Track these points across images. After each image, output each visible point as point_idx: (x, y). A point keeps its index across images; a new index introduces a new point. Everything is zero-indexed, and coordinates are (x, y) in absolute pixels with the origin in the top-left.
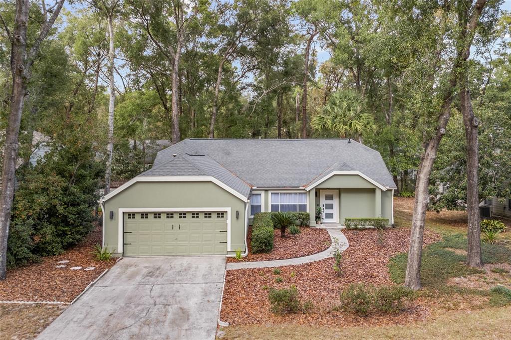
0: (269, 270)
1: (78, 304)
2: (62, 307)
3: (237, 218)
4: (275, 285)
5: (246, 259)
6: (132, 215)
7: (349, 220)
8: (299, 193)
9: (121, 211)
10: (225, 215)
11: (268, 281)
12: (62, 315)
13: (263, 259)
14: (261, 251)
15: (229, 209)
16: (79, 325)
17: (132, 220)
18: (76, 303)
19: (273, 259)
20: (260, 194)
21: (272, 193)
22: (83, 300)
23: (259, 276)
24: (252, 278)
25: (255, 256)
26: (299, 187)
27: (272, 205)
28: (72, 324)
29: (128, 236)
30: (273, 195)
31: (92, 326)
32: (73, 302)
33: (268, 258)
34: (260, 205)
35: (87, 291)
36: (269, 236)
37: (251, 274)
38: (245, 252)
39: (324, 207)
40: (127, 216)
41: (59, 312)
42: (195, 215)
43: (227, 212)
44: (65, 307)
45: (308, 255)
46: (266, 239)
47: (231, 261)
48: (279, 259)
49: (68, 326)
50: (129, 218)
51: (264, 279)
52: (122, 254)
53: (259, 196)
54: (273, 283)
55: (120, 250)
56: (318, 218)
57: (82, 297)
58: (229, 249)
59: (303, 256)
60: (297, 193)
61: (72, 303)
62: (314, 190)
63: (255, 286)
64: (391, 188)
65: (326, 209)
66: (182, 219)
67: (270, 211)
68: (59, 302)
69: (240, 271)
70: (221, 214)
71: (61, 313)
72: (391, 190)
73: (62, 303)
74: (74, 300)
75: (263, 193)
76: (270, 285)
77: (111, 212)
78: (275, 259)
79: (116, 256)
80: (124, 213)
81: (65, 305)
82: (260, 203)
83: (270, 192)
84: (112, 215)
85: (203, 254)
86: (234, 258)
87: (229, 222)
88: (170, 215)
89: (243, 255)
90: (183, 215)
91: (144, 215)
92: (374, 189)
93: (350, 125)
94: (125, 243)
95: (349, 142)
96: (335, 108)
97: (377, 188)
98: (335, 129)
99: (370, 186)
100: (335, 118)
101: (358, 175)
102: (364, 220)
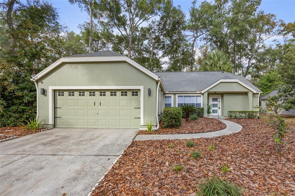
0: (180, 142)
3: (150, 95)
4: (192, 163)
5: (156, 132)
6: (61, 92)
7: (231, 112)
8: (196, 96)
9: (51, 88)
10: (138, 93)
11: (181, 156)
13: (173, 132)
14: (172, 126)
17: (61, 97)
19: (182, 133)
20: (171, 97)
21: (178, 96)
23: (168, 149)
24: (159, 151)
25: (165, 130)
27: (178, 104)
30: (179, 98)
33: (178, 132)
34: (171, 104)
36: (179, 113)
37: (158, 146)
38: (156, 126)
39: (212, 106)
40: (57, 93)
43: (140, 90)
45: (213, 131)
46: (175, 115)
47: (143, 133)
48: (189, 133)
51: (176, 153)
52: (53, 126)
53: (170, 98)
54: (189, 160)
56: (209, 112)
58: (142, 124)
59: (210, 132)
60: (194, 96)
62: (207, 93)
63: (162, 164)
64: (258, 92)
65: (213, 107)
67: (177, 106)
69: (147, 142)
70: (135, 93)
72: (258, 94)
75: (172, 96)
76: (184, 162)
77: (43, 89)
78: (185, 133)
80: (54, 90)
82: (171, 102)
83: (177, 95)
84: (44, 92)
85: (120, 127)
86: (146, 131)
87: (142, 99)
88: (92, 93)
89: (154, 128)
90: (103, 93)
91: (71, 92)
92: (248, 92)
93: (220, 67)
94: (56, 117)
95: (223, 72)
96: (211, 61)
97: (250, 91)
98: (212, 70)
99: (245, 90)
100: (212, 65)
101: (237, 82)
102: (242, 112)
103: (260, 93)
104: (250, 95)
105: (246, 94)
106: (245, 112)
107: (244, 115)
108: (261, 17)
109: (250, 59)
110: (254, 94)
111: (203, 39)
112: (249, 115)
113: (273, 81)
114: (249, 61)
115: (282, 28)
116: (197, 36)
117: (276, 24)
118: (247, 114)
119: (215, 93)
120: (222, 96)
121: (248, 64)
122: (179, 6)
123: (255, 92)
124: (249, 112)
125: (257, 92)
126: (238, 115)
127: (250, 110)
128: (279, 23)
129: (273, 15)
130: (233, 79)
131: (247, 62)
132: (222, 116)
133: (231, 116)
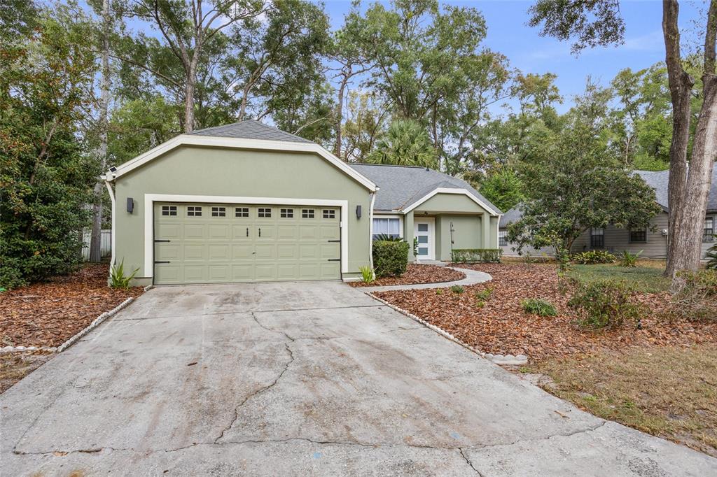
1: (81, 350)
2: (31, 359)
3: (358, 217)
6: (169, 208)
7: (456, 251)
8: (390, 219)
9: (149, 198)
10: (337, 214)
12: (33, 374)
15: (344, 204)
16: (102, 395)
17: (169, 217)
18: (73, 348)
22: (91, 342)
25: (385, 280)
26: (391, 210)
28: (73, 394)
29: (162, 247)
31: (145, 393)
32: (64, 345)
35: (96, 327)
40: (160, 209)
41: (23, 370)
42: (287, 211)
43: (340, 208)
44: (42, 357)
49: (59, 401)
50: (165, 214)
52: (151, 280)
55: (148, 272)
57: (86, 338)
58: (346, 270)
60: (386, 219)
61: (60, 348)
62: (413, 213)
65: (419, 242)
66: (264, 219)
68: (20, 348)
70: (330, 212)
71: (29, 372)
72: (498, 217)
73: (32, 348)
74: (68, 342)
77: (128, 199)
79: (140, 283)
80: (154, 203)
81: (41, 352)
84: (131, 207)
85: (301, 279)
86: (359, 282)
87: (345, 224)
88: (242, 210)
90: (265, 211)
91: (195, 209)
92: (482, 214)
93: (416, 158)
94: (156, 260)
95: (428, 170)
96: (397, 141)
97: (485, 213)
98: (400, 163)
99: (477, 210)
100: (398, 151)
101: (465, 195)
102: (474, 251)
103: (500, 215)
104: (486, 218)
105: (478, 217)
106: (479, 251)
107: (478, 257)
108: (488, 60)
109: (462, 140)
110: (492, 217)
111: (367, 85)
112: (486, 256)
113: (507, 190)
114: (461, 144)
115: (518, 85)
116: (350, 72)
117: (510, 75)
118: (483, 254)
119: (426, 215)
120: (436, 220)
121: (458, 149)
122: (323, 4)
123: (494, 213)
124: (485, 251)
125: (497, 214)
126: (468, 256)
127: (485, 248)
128: (515, 75)
129: (503, 57)
130: (458, 187)
131: (457, 146)
132: (436, 259)
133: (457, 260)
